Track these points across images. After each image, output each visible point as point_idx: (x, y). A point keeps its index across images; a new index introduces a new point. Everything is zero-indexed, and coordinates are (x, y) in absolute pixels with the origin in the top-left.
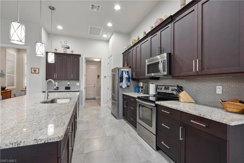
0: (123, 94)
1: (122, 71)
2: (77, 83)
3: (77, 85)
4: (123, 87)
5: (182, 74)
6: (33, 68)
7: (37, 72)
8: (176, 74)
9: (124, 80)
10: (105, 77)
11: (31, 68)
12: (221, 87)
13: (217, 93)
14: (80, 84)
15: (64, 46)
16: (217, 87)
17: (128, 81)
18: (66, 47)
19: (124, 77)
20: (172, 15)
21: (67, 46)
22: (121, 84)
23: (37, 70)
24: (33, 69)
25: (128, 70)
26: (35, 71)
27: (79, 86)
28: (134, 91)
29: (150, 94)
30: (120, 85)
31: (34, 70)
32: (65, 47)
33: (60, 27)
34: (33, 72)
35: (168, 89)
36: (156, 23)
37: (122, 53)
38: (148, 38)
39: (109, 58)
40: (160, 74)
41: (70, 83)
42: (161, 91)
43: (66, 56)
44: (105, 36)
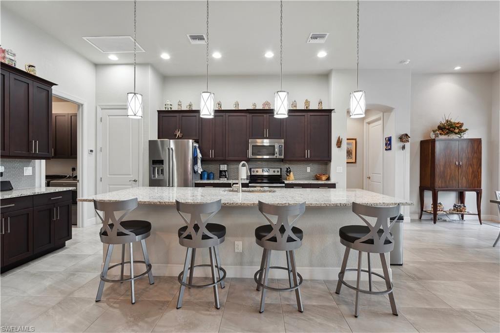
0: (196, 183)
1: (195, 147)
2: (25, 168)
3: (25, 174)
4: (199, 172)
5: (295, 158)
9: (199, 162)
10: (91, 151)
14: (34, 171)
16: (307, 168)
19: (199, 157)
22: (196, 168)
27: (33, 177)
36: (264, 104)
37: (158, 111)
38: (248, 115)
39: (105, 107)
40: (275, 157)
41: (5, 168)
42: (258, 174)
43: (13, 76)
44: (113, 57)
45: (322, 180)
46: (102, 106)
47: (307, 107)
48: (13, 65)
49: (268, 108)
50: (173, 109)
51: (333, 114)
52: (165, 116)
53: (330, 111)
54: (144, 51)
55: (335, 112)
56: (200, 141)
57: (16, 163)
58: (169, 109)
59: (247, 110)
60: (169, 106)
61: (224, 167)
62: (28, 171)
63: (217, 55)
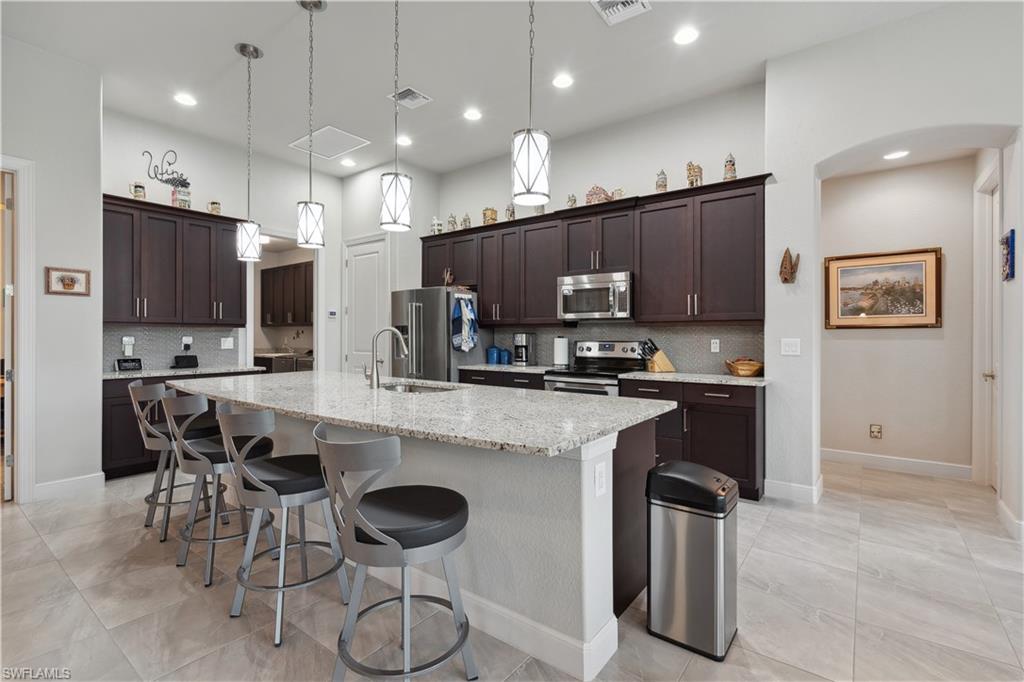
0: (460, 370)
1: (458, 301)
2: (223, 339)
3: (223, 347)
4: (463, 348)
5: (662, 317)
6: (57, 269)
7: (79, 288)
8: (644, 318)
9: (466, 329)
10: (333, 314)
11: (48, 271)
12: (718, 341)
13: (712, 350)
14: (236, 344)
15: (162, 174)
16: (712, 341)
17: (474, 331)
18: (171, 177)
19: (465, 319)
20: (640, 195)
21: (175, 175)
22: (456, 341)
23: (81, 277)
24: (55, 275)
25: (470, 296)
26: (68, 283)
27: (235, 351)
28: (484, 360)
29: (556, 362)
30: (455, 343)
31: (62, 280)
32: (165, 177)
33: (185, 99)
34: (56, 286)
35: (612, 348)
36: (590, 195)
37: (422, 238)
38: (558, 222)
39: (352, 243)
40: (609, 315)
41: (194, 339)
42: (589, 354)
43: (187, 222)
44: (348, 163)
45: (739, 376)
46: (348, 241)
47: (692, 183)
48: (187, 208)
49: (597, 202)
50: (443, 232)
51: (769, 187)
52: (434, 246)
53: (760, 180)
54: (369, 143)
55: (775, 182)
56: (479, 287)
57: (209, 334)
58: (437, 233)
59: (557, 213)
60: (436, 228)
61: (521, 339)
62: (227, 343)
63: (473, 114)
